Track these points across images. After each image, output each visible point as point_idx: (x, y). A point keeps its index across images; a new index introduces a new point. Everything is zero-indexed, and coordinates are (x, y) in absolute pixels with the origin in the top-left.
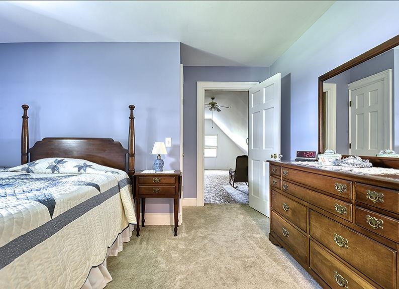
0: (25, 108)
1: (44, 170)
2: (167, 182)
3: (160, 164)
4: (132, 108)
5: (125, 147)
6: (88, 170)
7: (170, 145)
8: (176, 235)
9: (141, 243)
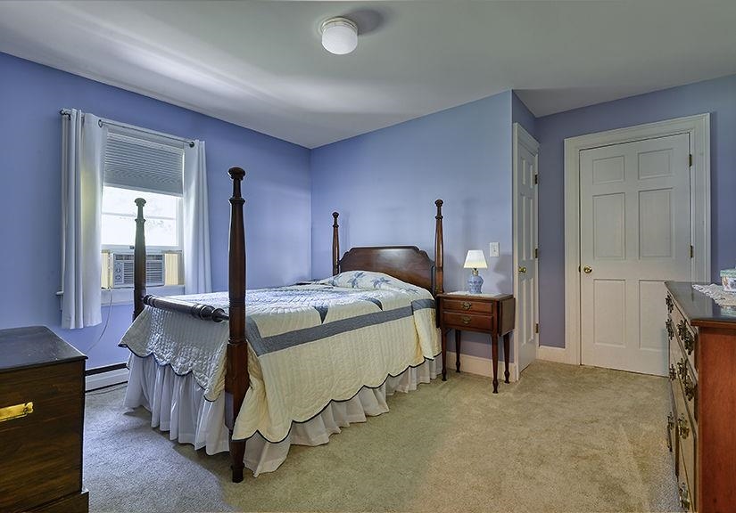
0: (336, 215)
1: (346, 284)
2: (481, 309)
3: (475, 282)
4: (439, 203)
5: (432, 256)
6: (384, 286)
7: (496, 254)
8: (495, 391)
9: (441, 389)
